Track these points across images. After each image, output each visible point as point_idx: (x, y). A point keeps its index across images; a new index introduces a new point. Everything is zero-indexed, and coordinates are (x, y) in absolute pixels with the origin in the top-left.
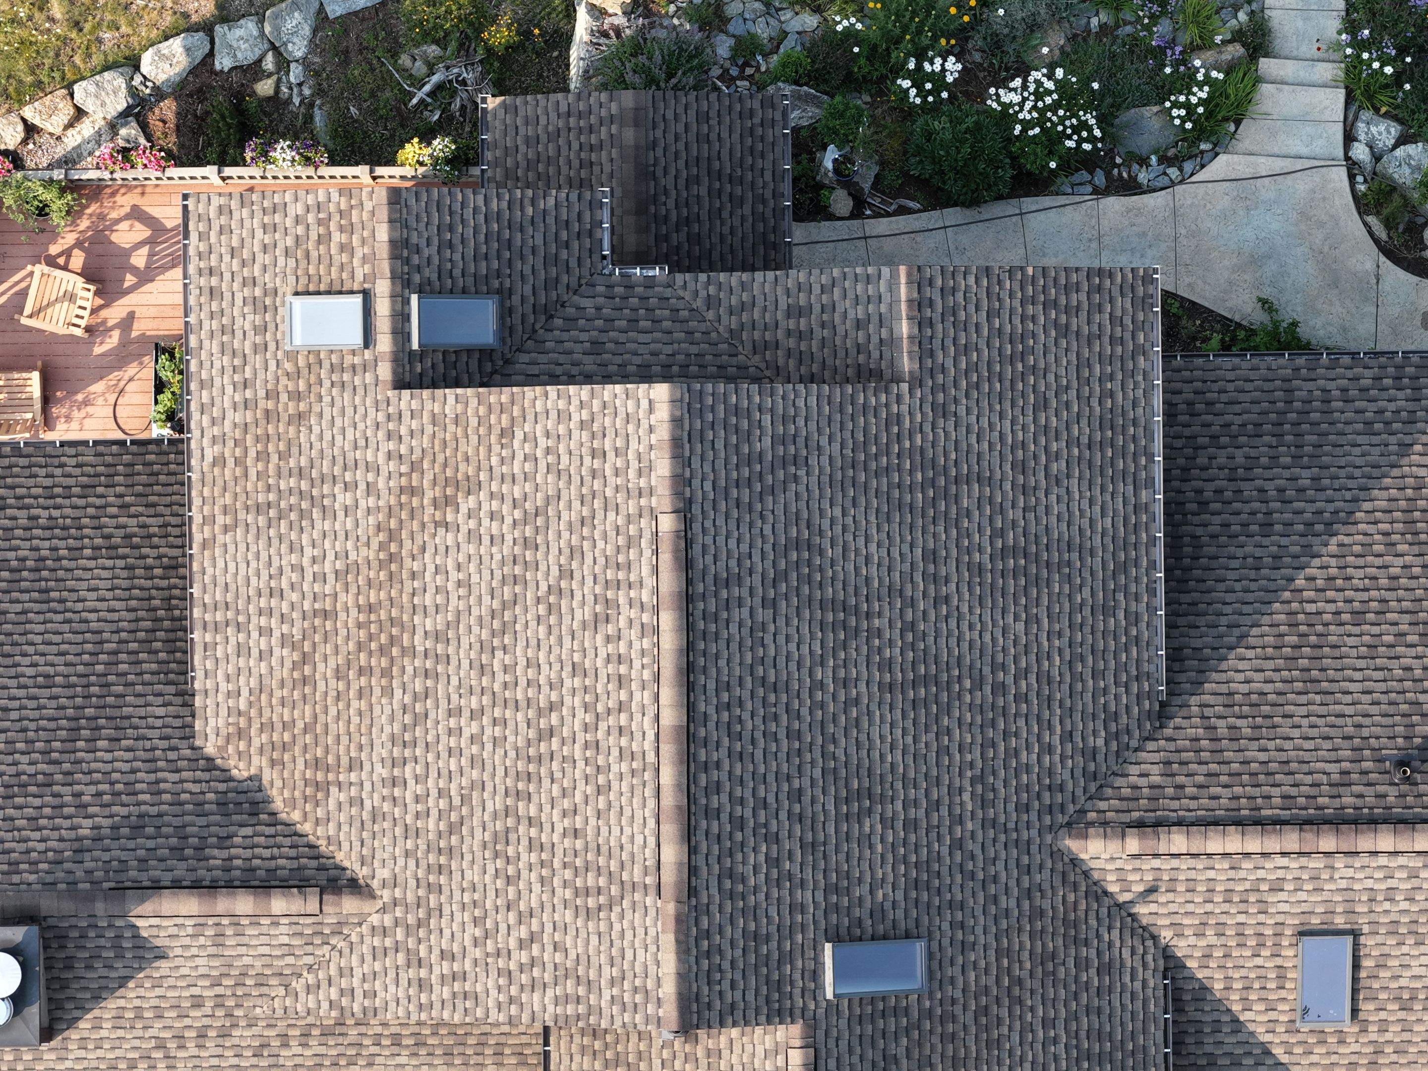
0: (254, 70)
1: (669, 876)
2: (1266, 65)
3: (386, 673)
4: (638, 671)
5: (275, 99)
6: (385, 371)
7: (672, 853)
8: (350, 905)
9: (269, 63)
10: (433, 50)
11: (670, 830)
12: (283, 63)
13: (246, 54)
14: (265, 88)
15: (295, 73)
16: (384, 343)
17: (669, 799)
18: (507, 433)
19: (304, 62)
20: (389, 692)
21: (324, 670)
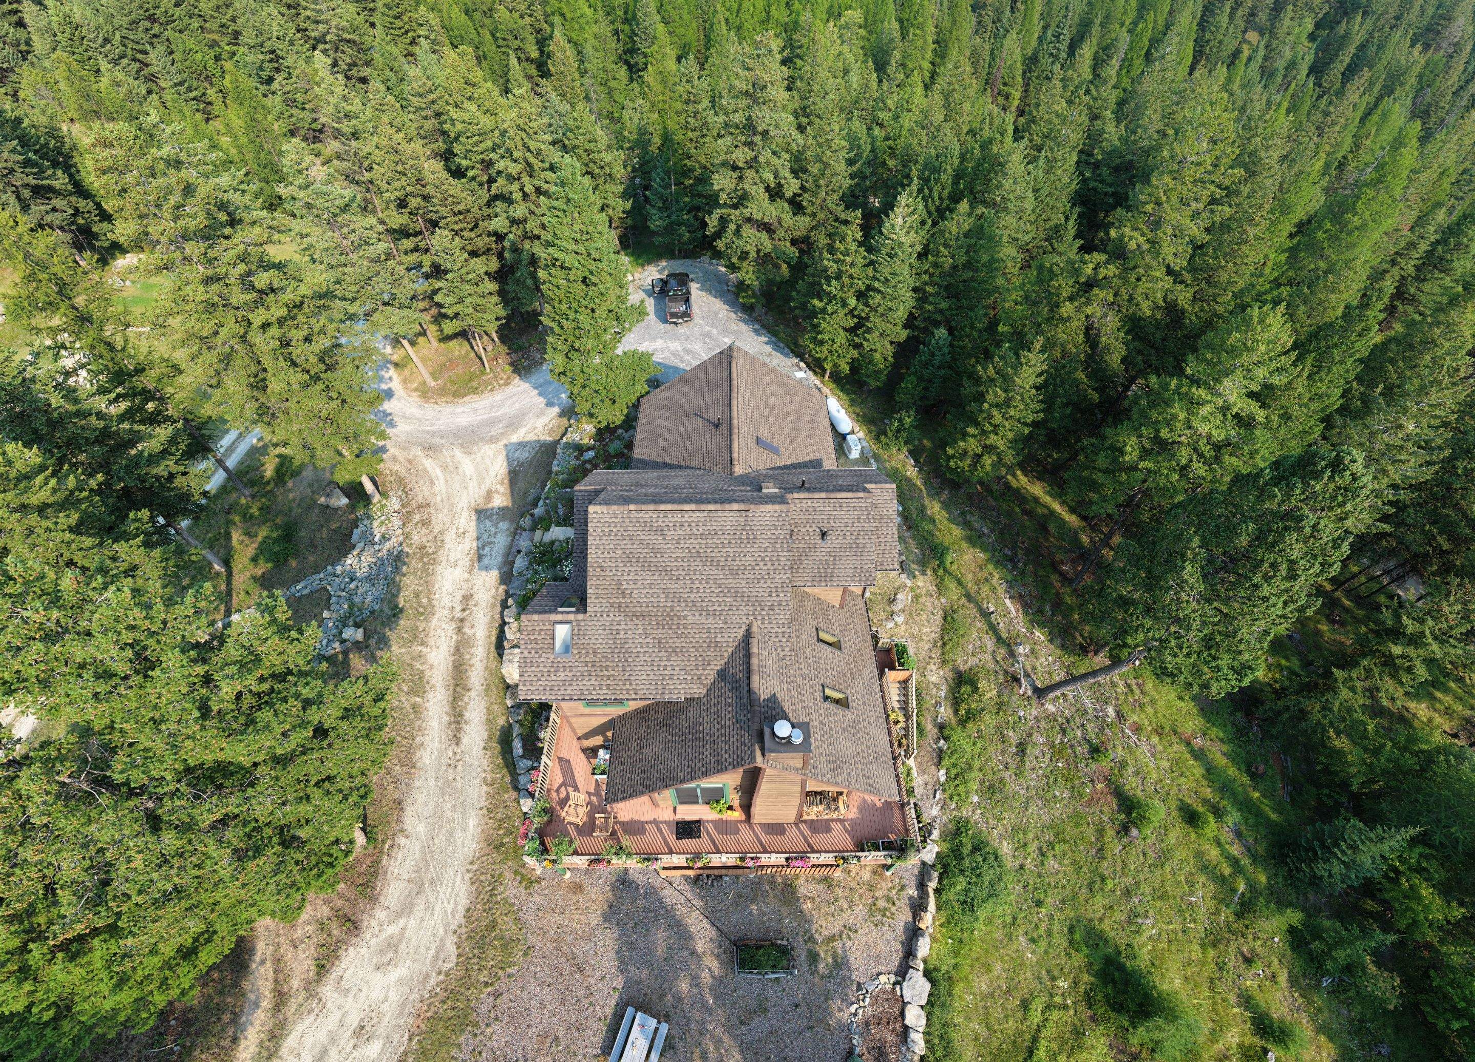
1: (742, 507)
3: (679, 617)
4: (678, 518)
6: (580, 617)
7: (735, 506)
8: (754, 629)
11: (728, 507)
16: (571, 617)
17: (718, 507)
18: (603, 569)
20: (685, 616)
21: (679, 643)
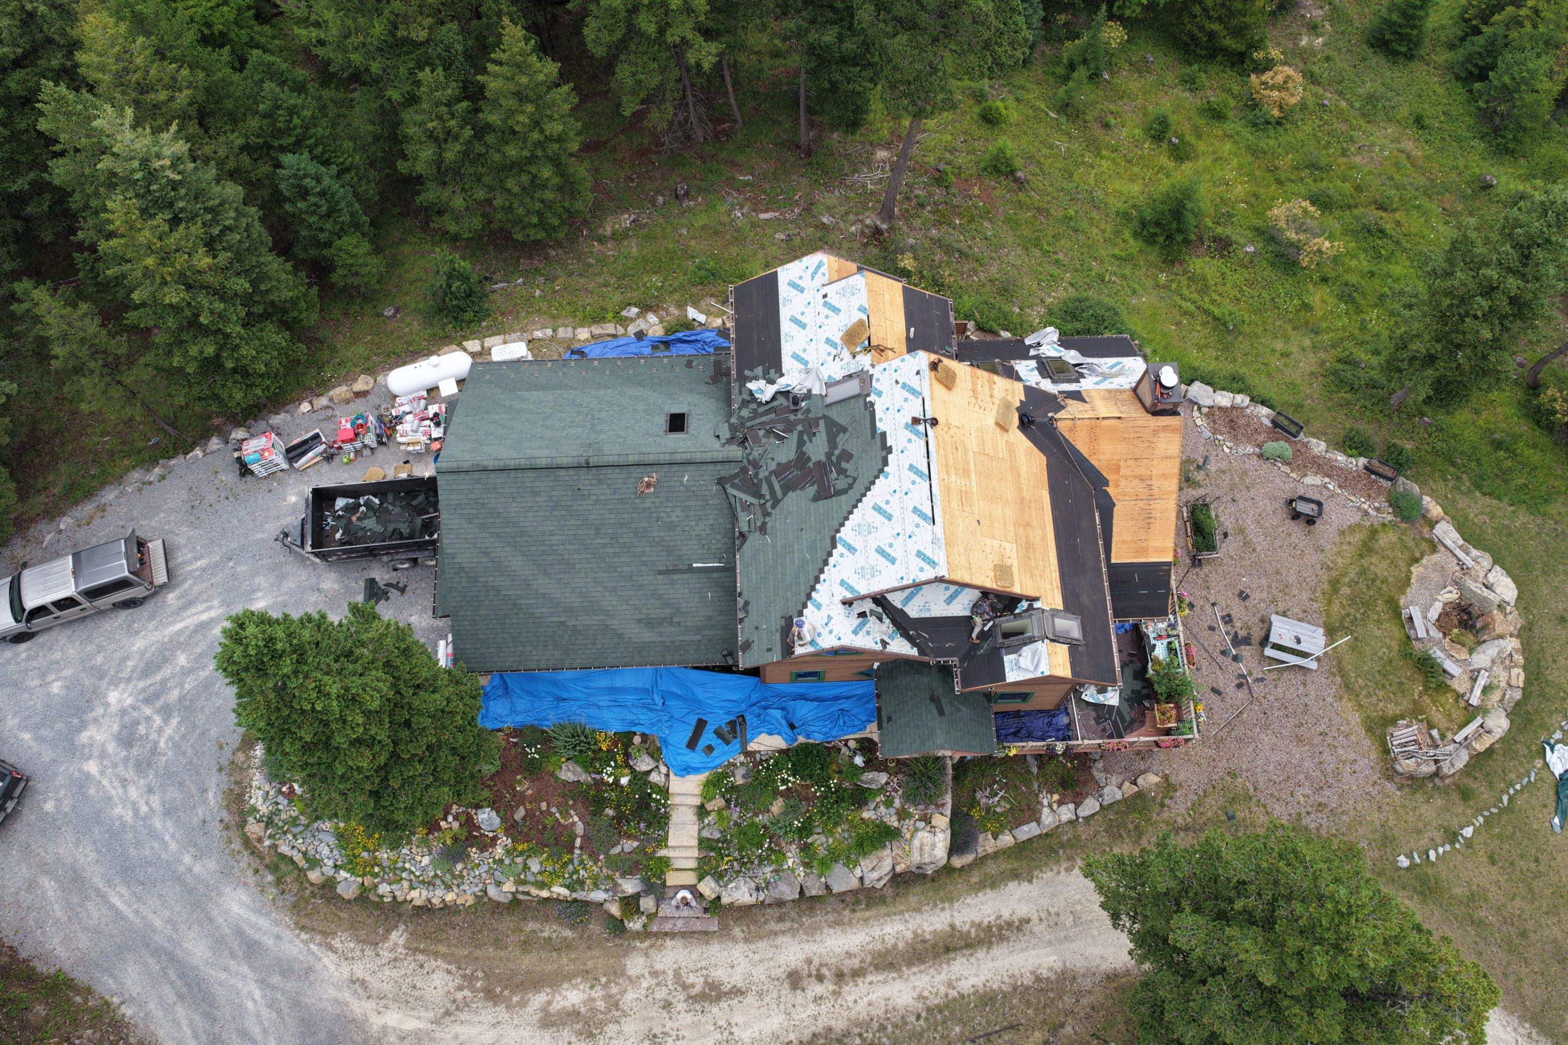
0: (1060, 803)
2: (697, 801)
5: (1052, 793)
9: (1055, 806)
10: (998, 810)
12: (1050, 806)
13: (1064, 808)
14: (1056, 797)
15: (1045, 802)
19: (1043, 806)
